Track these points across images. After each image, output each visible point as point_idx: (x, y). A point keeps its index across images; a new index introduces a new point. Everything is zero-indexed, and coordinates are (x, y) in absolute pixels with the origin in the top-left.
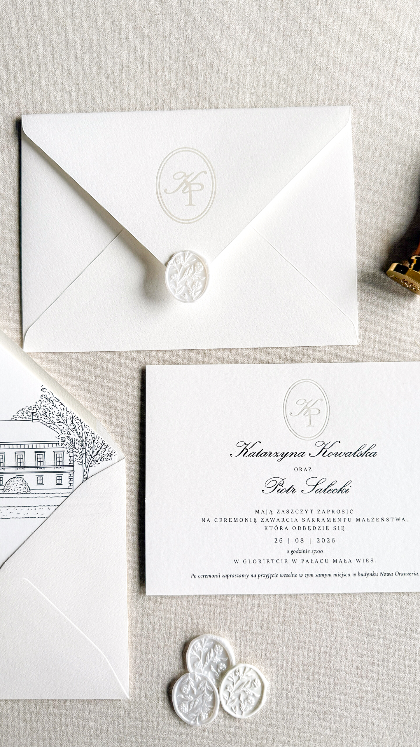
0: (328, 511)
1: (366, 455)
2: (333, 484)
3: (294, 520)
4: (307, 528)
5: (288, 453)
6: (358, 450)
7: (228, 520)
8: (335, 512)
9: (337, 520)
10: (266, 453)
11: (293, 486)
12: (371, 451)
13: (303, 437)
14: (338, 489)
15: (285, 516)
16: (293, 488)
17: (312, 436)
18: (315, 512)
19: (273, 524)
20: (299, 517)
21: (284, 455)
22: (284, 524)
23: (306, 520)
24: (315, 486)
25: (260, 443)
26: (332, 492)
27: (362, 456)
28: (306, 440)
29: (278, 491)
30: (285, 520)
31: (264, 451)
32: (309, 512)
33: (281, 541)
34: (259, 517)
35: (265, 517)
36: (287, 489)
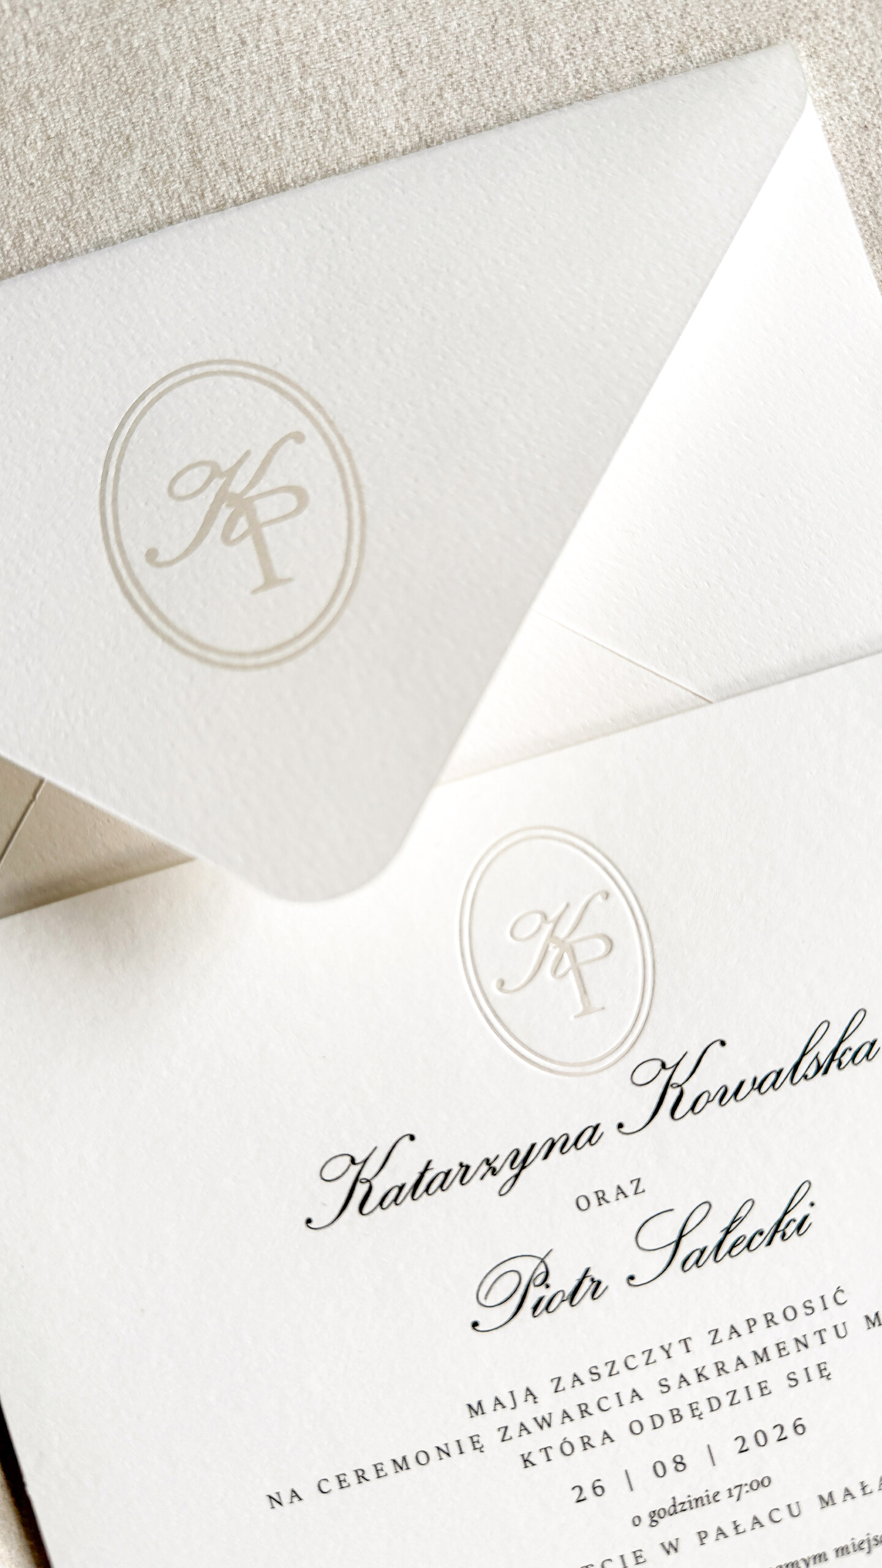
0: (751, 1323)
1: (840, 1064)
2: (742, 1214)
3: (626, 1397)
4: (686, 1412)
5: (533, 1146)
6: (804, 1054)
7: (370, 1474)
8: (779, 1317)
9: (791, 1346)
10: (447, 1174)
11: (587, 1271)
12: (853, 1042)
13: (573, 1065)
14: (767, 1228)
15: (589, 1393)
16: (593, 1280)
17: (609, 1049)
18: (700, 1341)
19: (552, 1437)
20: (645, 1379)
21: (521, 1161)
22: (593, 1426)
23: (673, 1382)
24: (673, 1246)
25: (412, 1138)
26: (748, 1246)
27: (826, 1072)
28: (590, 1074)
29: (535, 1308)
30: (593, 1408)
31: (437, 1167)
32: (678, 1350)
33: (599, 1491)
34: (487, 1426)
35: (511, 1419)
36: (569, 1290)
